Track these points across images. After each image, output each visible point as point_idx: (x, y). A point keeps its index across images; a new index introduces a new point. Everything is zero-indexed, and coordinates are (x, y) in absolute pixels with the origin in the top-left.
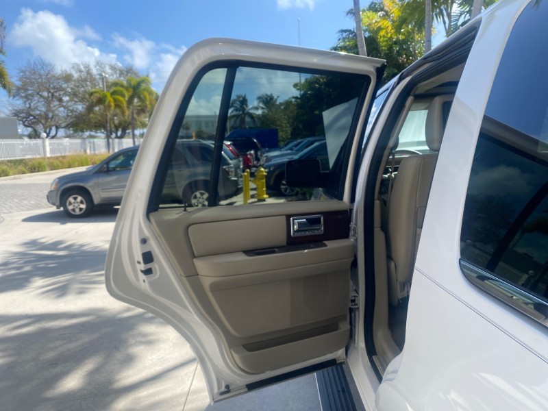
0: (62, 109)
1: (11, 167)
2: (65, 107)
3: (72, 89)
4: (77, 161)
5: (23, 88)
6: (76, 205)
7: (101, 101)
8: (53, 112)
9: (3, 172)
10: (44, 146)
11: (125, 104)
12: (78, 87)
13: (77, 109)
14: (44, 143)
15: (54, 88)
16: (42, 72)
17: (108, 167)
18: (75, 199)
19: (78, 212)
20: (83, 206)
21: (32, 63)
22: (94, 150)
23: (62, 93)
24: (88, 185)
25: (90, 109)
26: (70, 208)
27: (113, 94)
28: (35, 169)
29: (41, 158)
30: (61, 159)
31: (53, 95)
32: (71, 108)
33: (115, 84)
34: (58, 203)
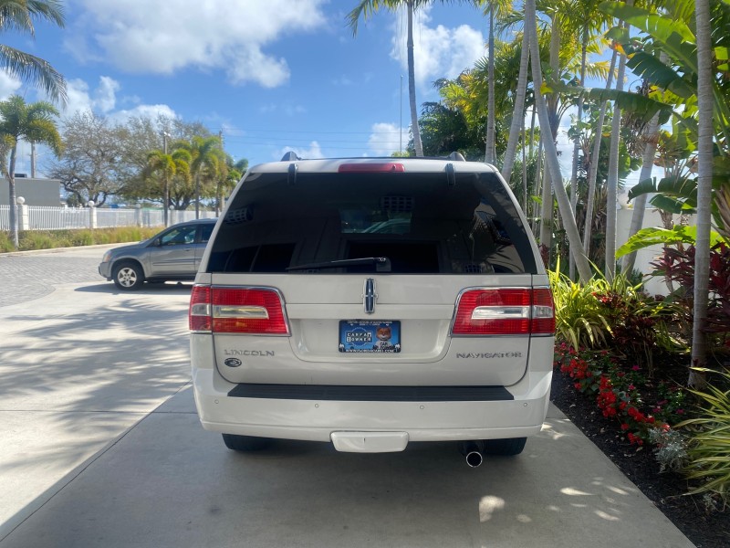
0: (112, 171)
1: (53, 238)
2: (116, 169)
3: (127, 147)
4: (128, 235)
5: (69, 145)
6: (127, 277)
7: (160, 165)
8: (102, 174)
9: (45, 243)
10: (91, 216)
11: (189, 169)
12: (134, 145)
13: (131, 172)
14: (91, 212)
15: (105, 146)
16: (93, 126)
17: (161, 242)
18: (127, 271)
19: (128, 284)
20: (134, 279)
21: (81, 114)
22: (149, 223)
23: (114, 152)
24: (140, 259)
25: (146, 173)
26: (121, 280)
27: (175, 156)
28: (79, 242)
29: (86, 229)
30: (109, 231)
31: (103, 155)
32: (123, 171)
33: (179, 145)
34: (109, 275)
